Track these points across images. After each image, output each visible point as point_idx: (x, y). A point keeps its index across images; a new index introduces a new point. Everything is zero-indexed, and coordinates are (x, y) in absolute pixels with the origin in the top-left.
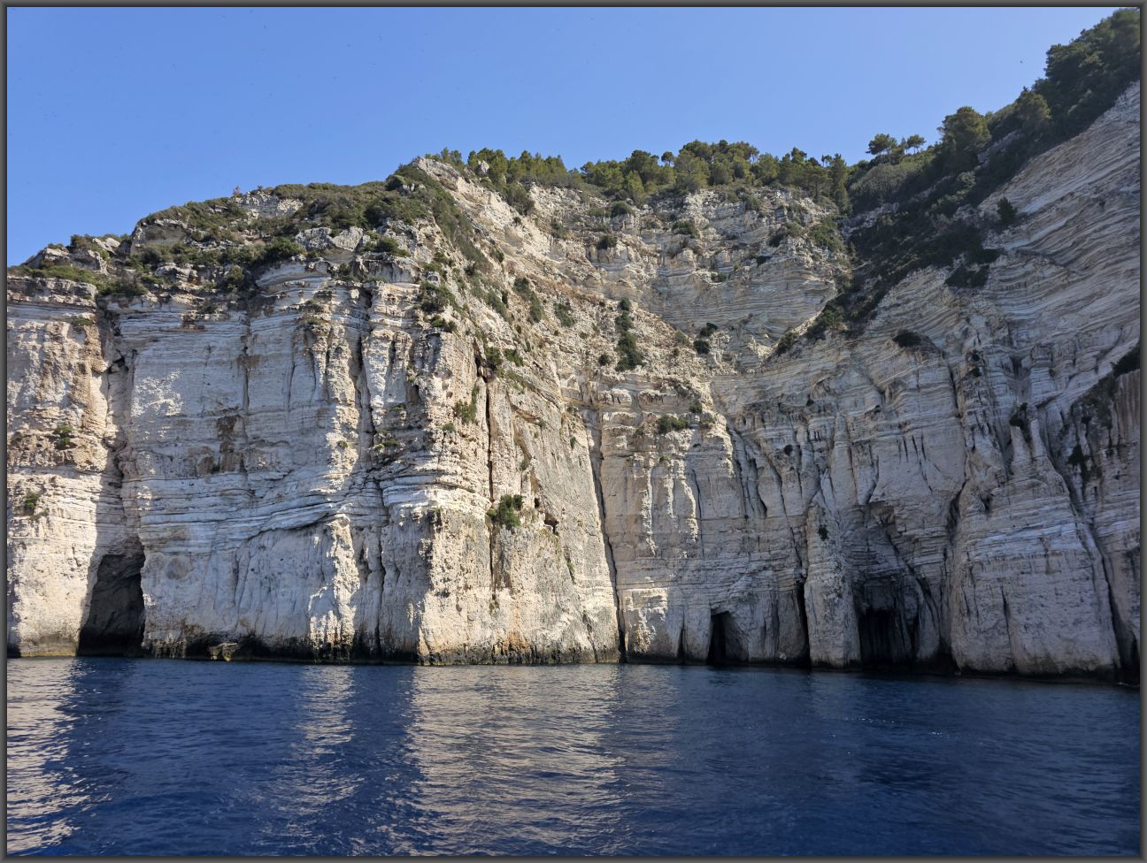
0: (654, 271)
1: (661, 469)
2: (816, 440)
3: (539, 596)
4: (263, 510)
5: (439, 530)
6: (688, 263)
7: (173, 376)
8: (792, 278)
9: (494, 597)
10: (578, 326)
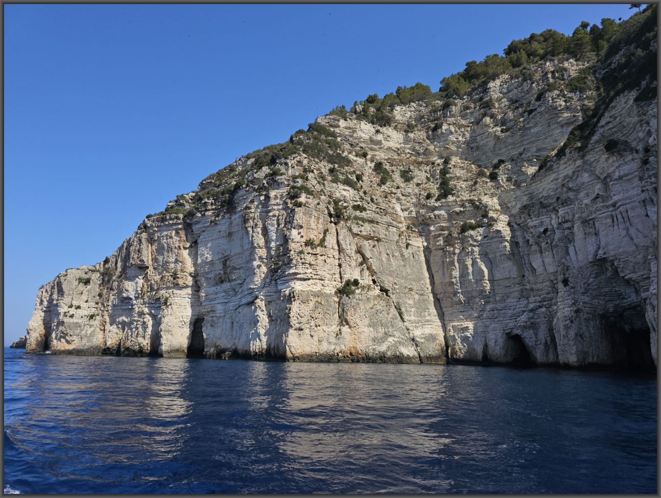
0: (468, 135)
1: (463, 254)
2: (564, 223)
3: (371, 329)
4: (239, 296)
5: (294, 300)
6: (487, 126)
7: (209, 245)
8: (551, 119)
9: (340, 330)
10: (415, 180)
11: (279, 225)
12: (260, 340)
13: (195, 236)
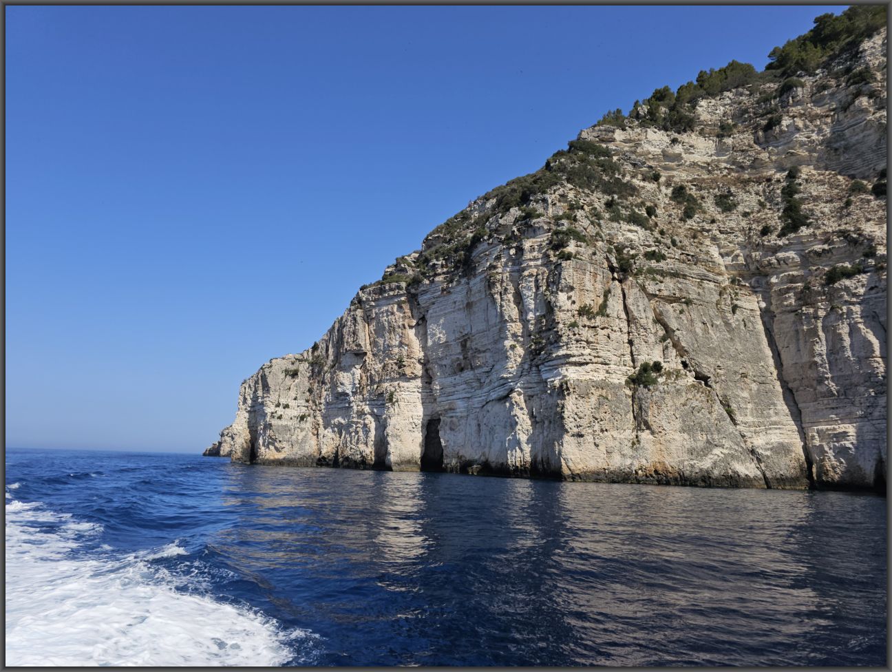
0: (827, 130)
1: (833, 317)
3: (686, 436)
4: (486, 389)
5: (568, 394)
6: (865, 111)
7: (441, 321)
9: (637, 437)
10: (740, 208)
11: (537, 287)
12: (522, 450)
13: (422, 310)
